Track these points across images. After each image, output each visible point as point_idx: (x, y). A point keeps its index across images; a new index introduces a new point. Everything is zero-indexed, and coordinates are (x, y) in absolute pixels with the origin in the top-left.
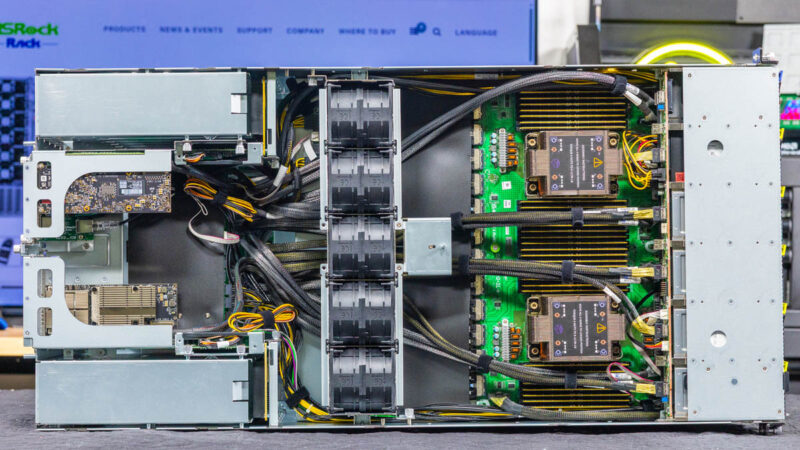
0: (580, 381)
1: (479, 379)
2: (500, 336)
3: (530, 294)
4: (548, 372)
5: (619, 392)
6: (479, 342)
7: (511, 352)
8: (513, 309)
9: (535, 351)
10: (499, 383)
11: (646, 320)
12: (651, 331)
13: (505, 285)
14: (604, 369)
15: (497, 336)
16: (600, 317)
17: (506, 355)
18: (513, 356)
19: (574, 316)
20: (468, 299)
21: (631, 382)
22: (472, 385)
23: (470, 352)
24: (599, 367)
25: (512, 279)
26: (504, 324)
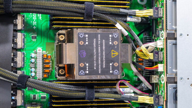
0: (96, 95)
1: (19, 92)
2: (36, 61)
3: (59, 29)
4: (73, 88)
5: (123, 102)
6: (19, 65)
7: (44, 73)
8: (45, 41)
9: (62, 72)
10: (35, 96)
11: (147, 48)
12: (151, 56)
13: (40, 24)
14: (115, 84)
15: (33, 60)
16: (114, 45)
17: (40, 75)
18: (45, 76)
19: (95, 44)
20: (11, 32)
21: (133, 95)
22: (13, 98)
23: (12, 73)
24: (111, 83)
25: (44, 16)
26: (38, 52)
